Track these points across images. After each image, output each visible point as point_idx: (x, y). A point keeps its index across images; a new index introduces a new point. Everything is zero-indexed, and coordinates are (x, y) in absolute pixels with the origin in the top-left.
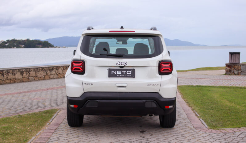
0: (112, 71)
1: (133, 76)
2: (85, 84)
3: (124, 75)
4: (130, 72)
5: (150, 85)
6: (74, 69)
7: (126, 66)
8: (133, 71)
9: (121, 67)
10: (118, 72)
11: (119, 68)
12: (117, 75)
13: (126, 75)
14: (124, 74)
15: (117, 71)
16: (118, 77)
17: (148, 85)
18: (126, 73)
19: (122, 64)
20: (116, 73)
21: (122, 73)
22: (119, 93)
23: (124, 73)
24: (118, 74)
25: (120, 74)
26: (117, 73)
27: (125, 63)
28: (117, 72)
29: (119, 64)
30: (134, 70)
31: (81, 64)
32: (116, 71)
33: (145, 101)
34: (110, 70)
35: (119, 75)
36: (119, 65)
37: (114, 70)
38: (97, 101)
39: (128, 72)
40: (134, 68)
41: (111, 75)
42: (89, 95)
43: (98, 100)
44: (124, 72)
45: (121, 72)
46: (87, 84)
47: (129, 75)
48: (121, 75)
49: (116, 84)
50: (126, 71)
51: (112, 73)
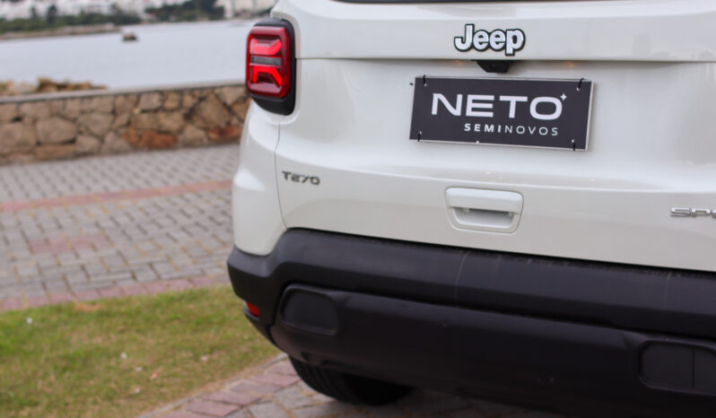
0: (437, 97)
3: (514, 123)
4: (549, 108)
5: (694, 215)
7: (519, 56)
8: (578, 97)
9: (487, 65)
10: (476, 106)
11: (480, 74)
12: (467, 127)
13: (521, 129)
14: (510, 122)
15: (471, 98)
16: (471, 137)
17: (675, 215)
18: (523, 108)
19: (489, 47)
20: (457, 112)
22: (465, 257)
23: (512, 114)
24: (473, 120)
25: (483, 121)
27: (510, 34)
28: (470, 105)
29: (472, 47)
30: (585, 87)
32: (460, 97)
33: (641, 338)
34: (424, 88)
35: (477, 128)
36: (473, 55)
37: (453, 88)
40: (586, 75)
44: (513, 100)
45: (496, 102)
46: (295, 178)
47: (543, 131)
48: (489, 129)
49: (451, 191)
50: (524, 99)
51: (434, 111)
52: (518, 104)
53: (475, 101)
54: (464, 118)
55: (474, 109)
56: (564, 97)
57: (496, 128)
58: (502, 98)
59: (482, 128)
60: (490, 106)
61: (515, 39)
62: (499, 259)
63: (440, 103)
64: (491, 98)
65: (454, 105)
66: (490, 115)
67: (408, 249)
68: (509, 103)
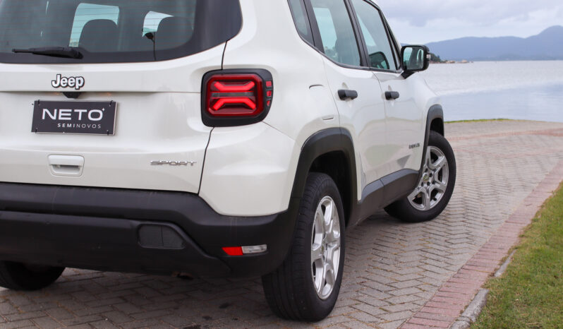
0: (45, 110)
3: (81, 122)
4: (97, 115)
5: (161, 164)
7: (82, 90)
8: (110, 109)
9: (68, 94)
10: (63, 115)
11: (64, 99)
12: (59, 125)
13: (84, 126)
14: (79, 122)
15: (61, 111)
16: (61, 130)
17: (153, 163)
18: (85, 115)
19: (68, 85)
20: (54, 118)
22: (58, 189)
23: (80, 119)
24: (62, 122)
25: (66, 122)
26: (60, 118)
28: (60, 114)
30: (113, 104)
32: (56, 110)
33: (137, 223)
34: (39, 106)
36: (60, 89)
37: (52, 106)
39: (93, 115)
41: (41, 125)
44: (80, 111)
45: (72, 113)
47: (94, 126)
48: (69, 126)
49: (51, 157)
50: (86, 111)
51: (43, 118)
52: (83, 113)
53: (63, 112)
54: (57, 121)
55: (62, 116)
56: (103, 110)
57: (72, 126)
58: (76, 111)
59: (66, 125)
60: (70, 114)
61: (79, 81)
62: (74, 189)
63: (46, 113)
64: (70, 110)
65: (53, 114)
66: (70, 119)
67: (31, 187)
68: (78, 113)
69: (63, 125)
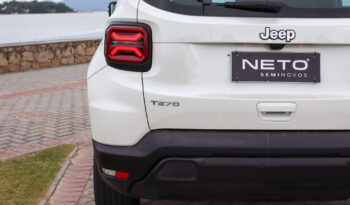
0: (244, 61)
1: (313, 75)
2: (154, 103)
6: (116, 54)
7: (292, 42)
9: (274, 46)
11: (267, 50)
12: (262, 75)
13: (289, 75)
14: (283, 72)
15: (262, 61)
18: (289, 66)
19: (278, 37)
20: (256, 68)
21: (278, 66)
22: (268, 134)
23: (284, 68)
24: (265, 71)
26: (262, 68)
27: (289, 33)
28: (262, 65)
31: (139, 36)
34: (237, 58)
37: (252, 57)
38: (195, 163)
39: (298, 65)
40: (317, 50)
41: (240, 74)
42: (165, 141)
43: (197, 160)
44: (284, 62)
45: (275, 63)
46: (161, 104)
47: (300, 75)
48: (273, 75)
50: (289, 61)
51: (244, 67)
53: (265, 63)
54: (260, 70)
56: (308, 60)
57: (277, 75)
58: (279, 61)
59: (269, 75)
60: (273, 65)
61: (291, 35)
63: (246, 64)
64: (273, 61)
65: (254, 65)
66: (273, 69)
68: (281, 64)
69: (267, 75)
